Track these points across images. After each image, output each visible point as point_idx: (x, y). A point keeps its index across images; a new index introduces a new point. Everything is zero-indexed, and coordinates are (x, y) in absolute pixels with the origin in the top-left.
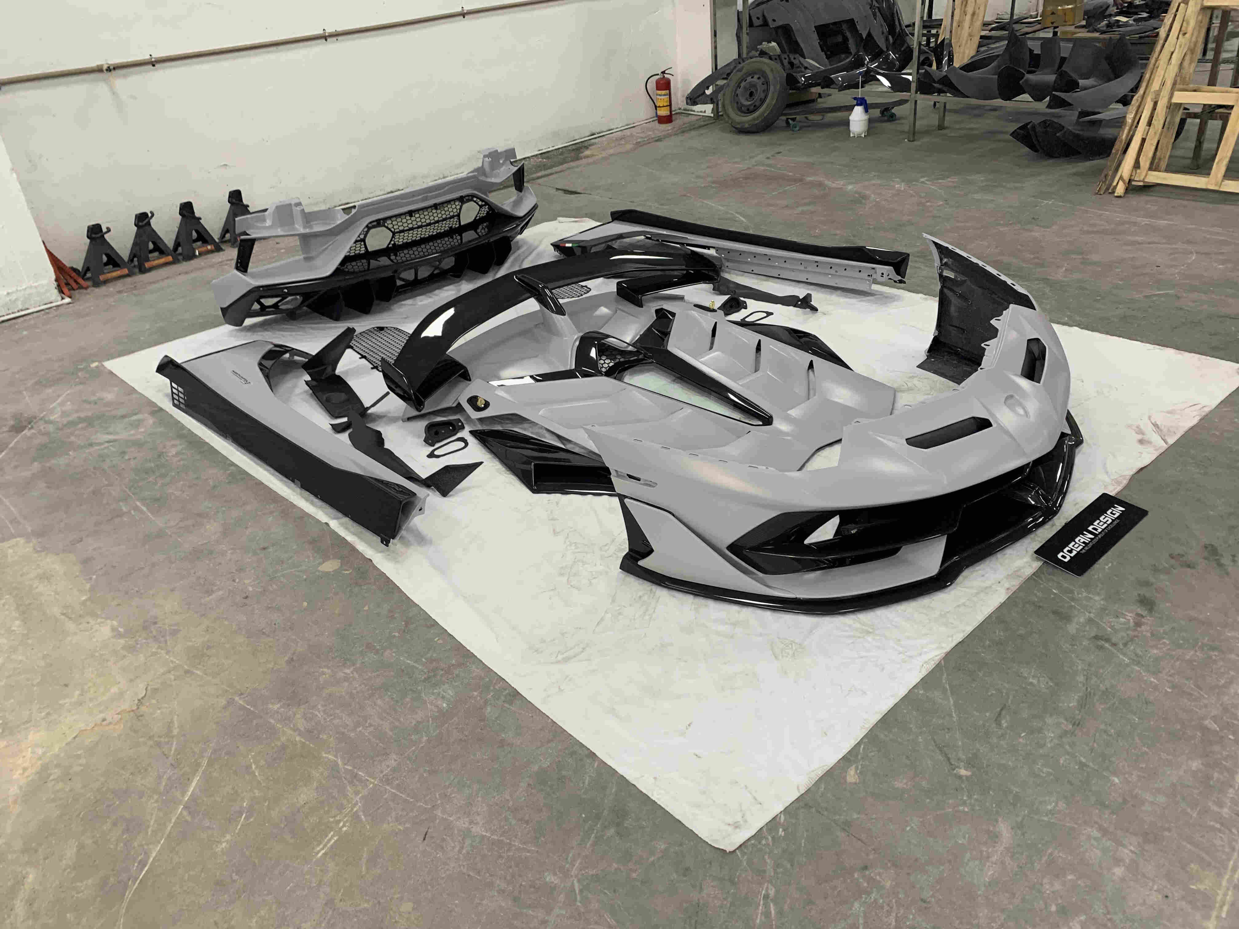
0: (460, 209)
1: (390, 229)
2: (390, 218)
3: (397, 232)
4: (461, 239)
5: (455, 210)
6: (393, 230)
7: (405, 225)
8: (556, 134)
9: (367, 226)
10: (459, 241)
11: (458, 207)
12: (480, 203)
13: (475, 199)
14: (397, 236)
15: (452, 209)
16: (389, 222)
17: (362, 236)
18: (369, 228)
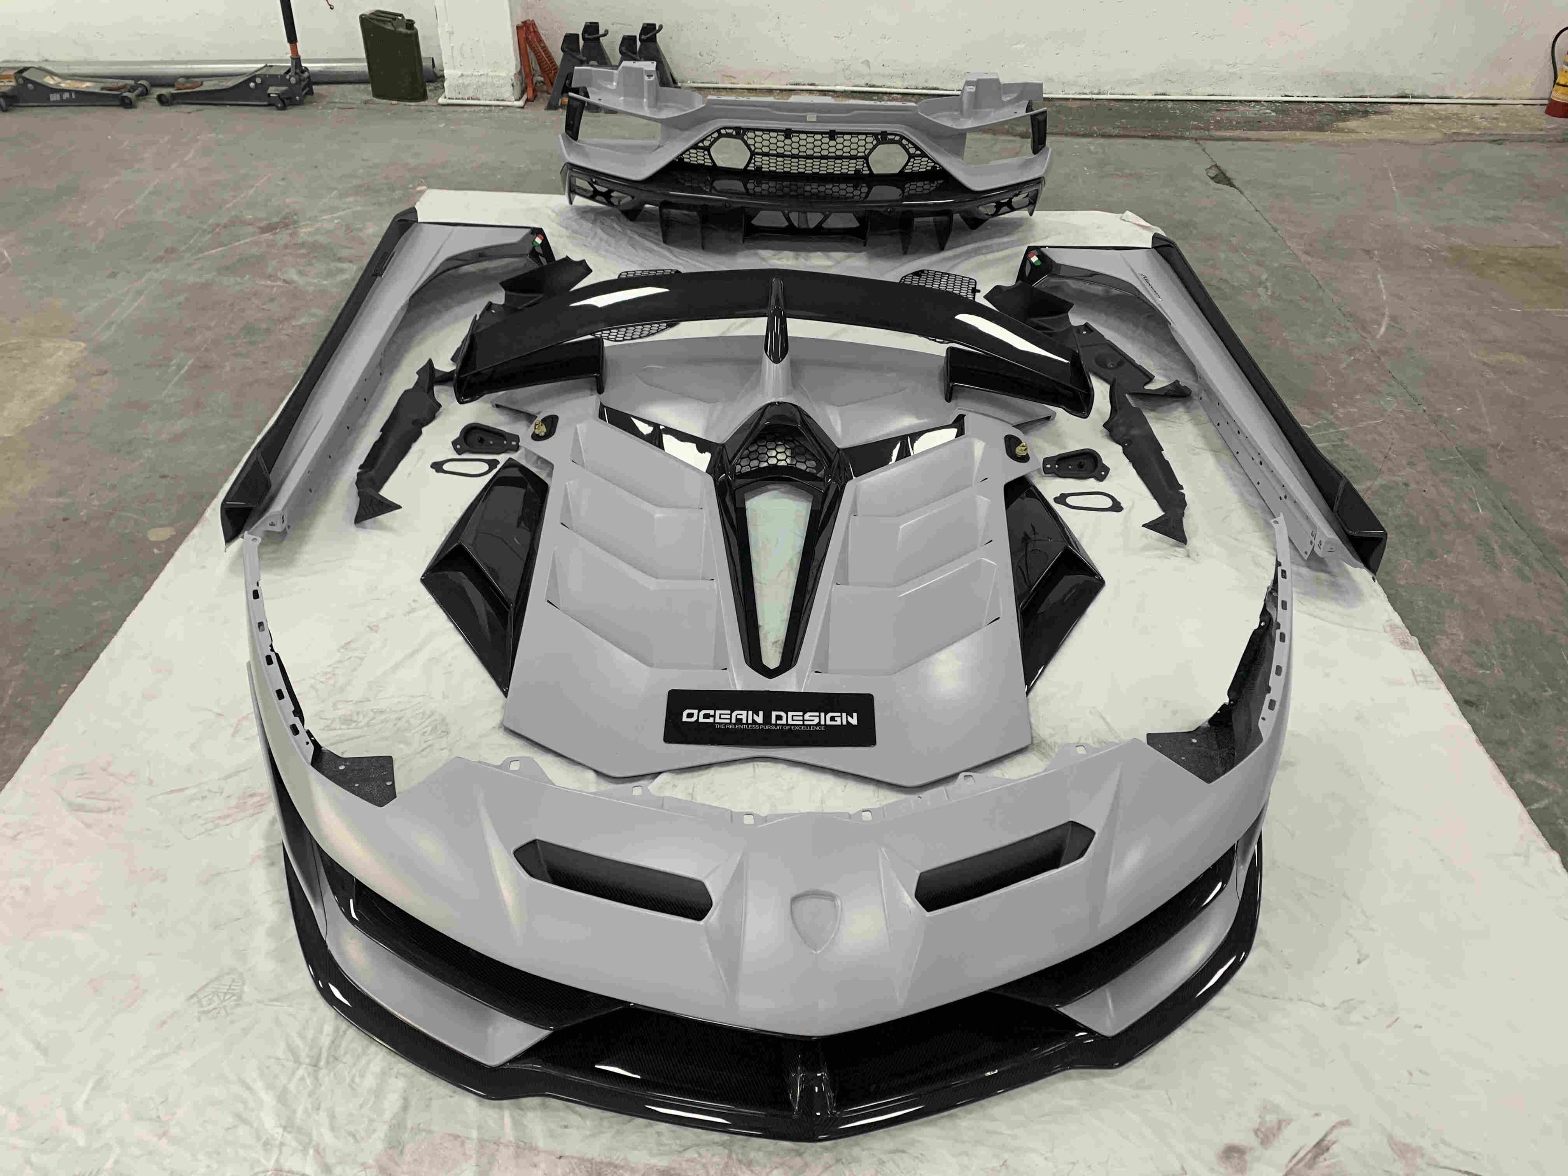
0: (872, 150)
1: (748, 146)
2: (754, 130)
3: (758, 154)
4: (868, 194)
5: (861, 149)
6: (753, 148)
7: (773, 147)
8: (1329, 78)
9: (718, 131)
10: (863, 195)
11: (870, 146)
12: (912, 151)
13: (904, 142)
14: (758, 158)
15: (860, 145)
16: (751, 135)
17: (707, 143)
18: (720, 134)
